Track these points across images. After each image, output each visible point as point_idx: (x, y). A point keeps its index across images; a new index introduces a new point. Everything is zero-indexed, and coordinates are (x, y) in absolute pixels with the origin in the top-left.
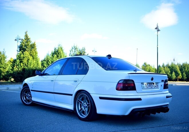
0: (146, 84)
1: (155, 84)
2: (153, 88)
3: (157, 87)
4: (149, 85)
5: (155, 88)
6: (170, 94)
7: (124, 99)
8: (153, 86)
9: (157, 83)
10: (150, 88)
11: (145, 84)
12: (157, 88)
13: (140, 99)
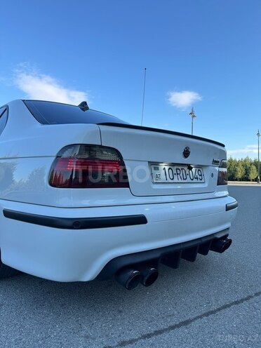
0: (167, 168)
1: (194, 170)
2: (188, 180)
3: (199, 178)
4: (175, 172)
5: (195, 180)
6: (232, 201)
7: (70, 223)
8: (188, 177)
9: (199, 167)
10: (180, 181)
11: (163, 166)
12: (199, 181)
13: (141, 220)
